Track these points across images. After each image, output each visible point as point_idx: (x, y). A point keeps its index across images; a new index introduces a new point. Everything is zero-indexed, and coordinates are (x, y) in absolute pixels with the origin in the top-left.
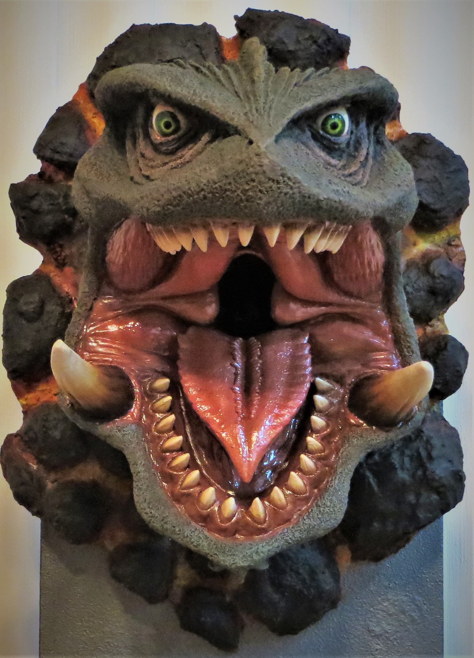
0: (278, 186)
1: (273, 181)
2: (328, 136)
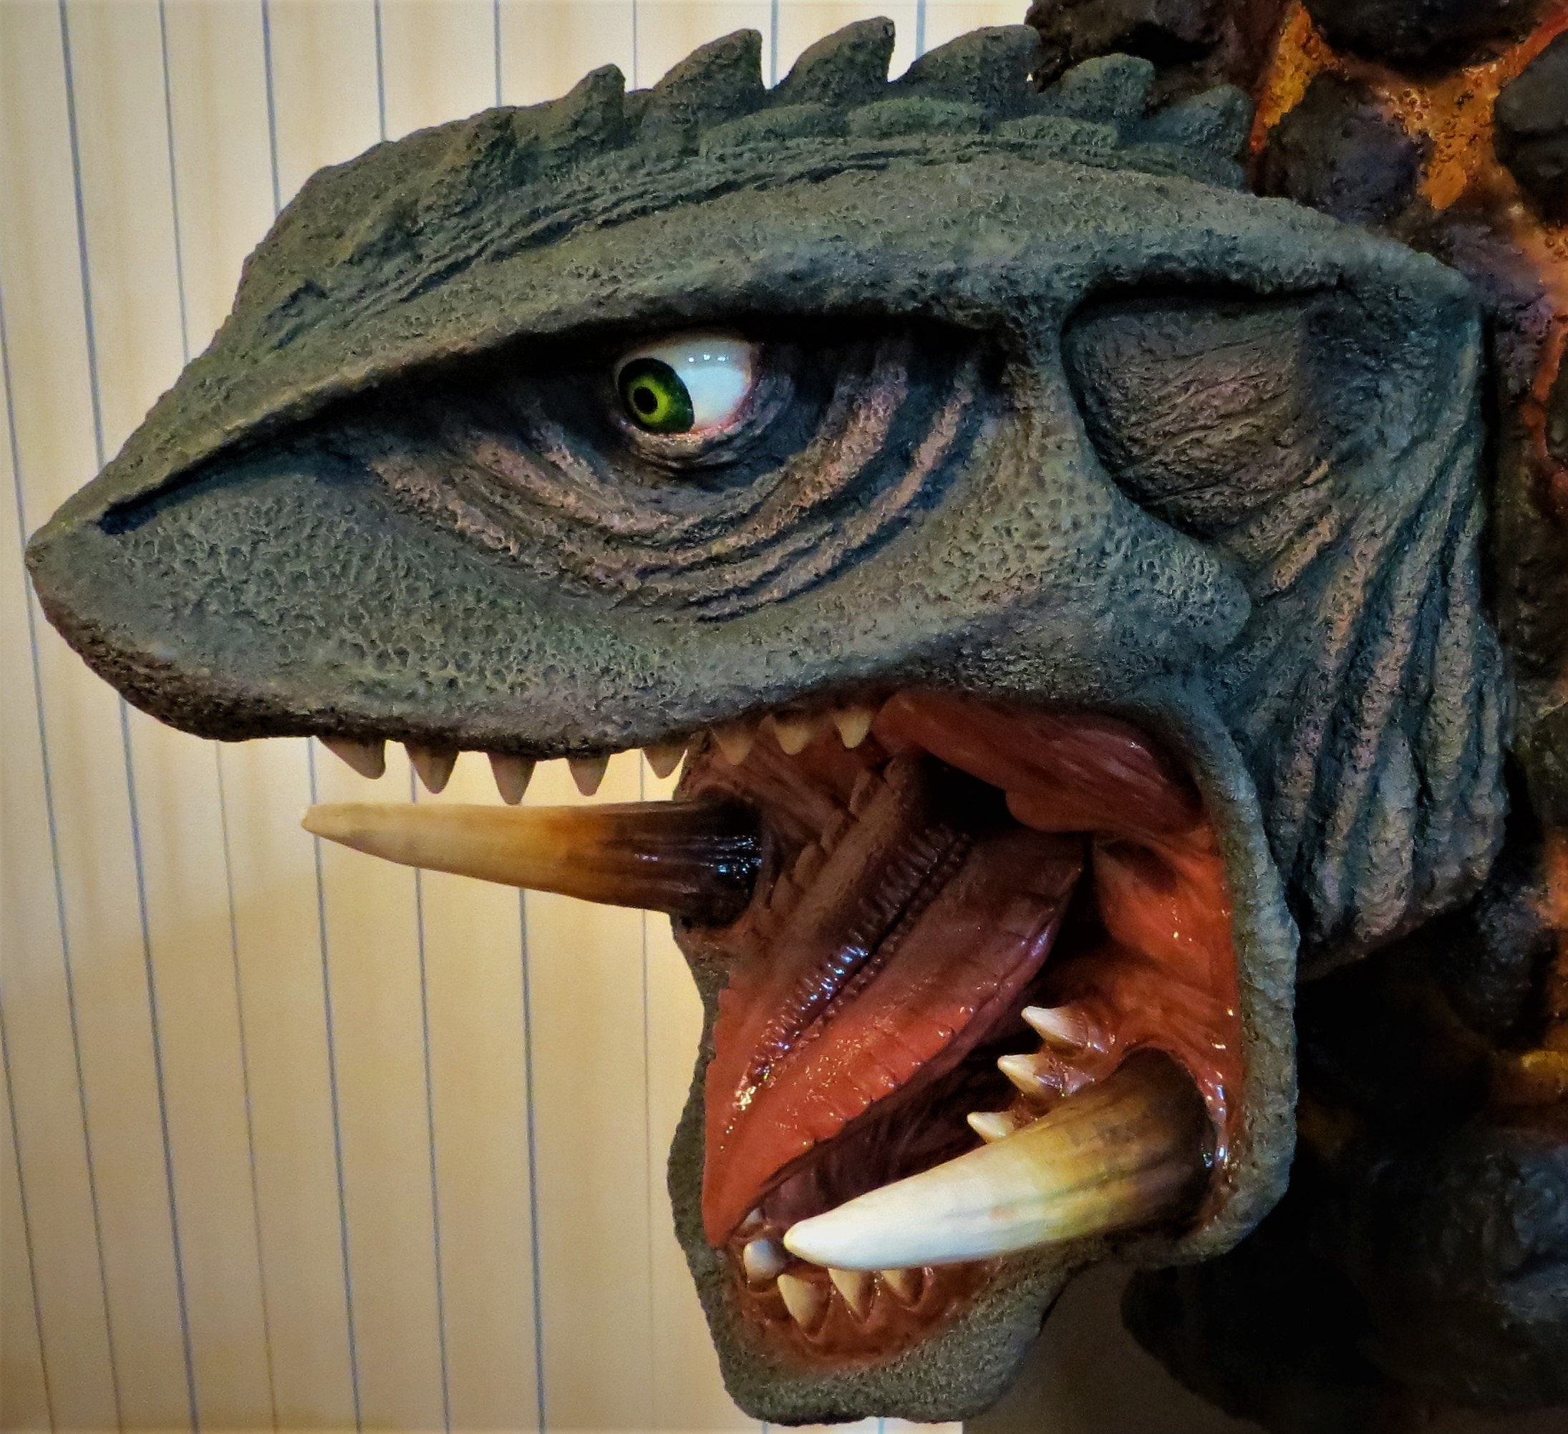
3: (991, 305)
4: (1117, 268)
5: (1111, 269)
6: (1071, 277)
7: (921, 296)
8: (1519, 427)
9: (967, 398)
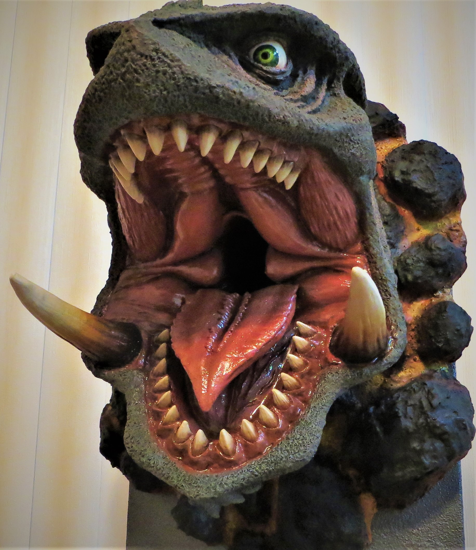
0: (153, 63)
1: (146, 57)
2: (261, 65)
9: (326, 87)
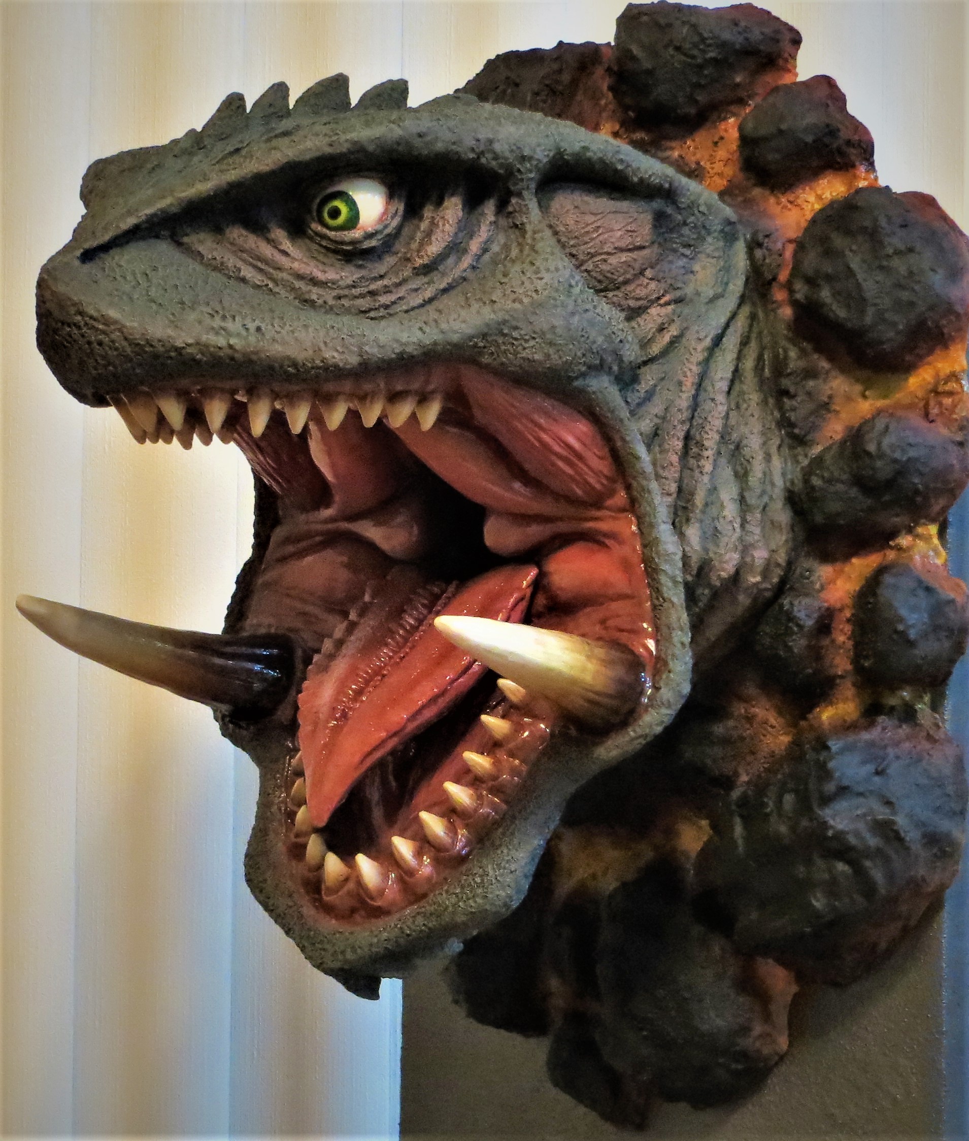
3: (509, 159)
4: (565, 150)
5: (562, 150)
6: (544, 150)
7: (477, 150)
8: (774, 302)
9: (492, 218)
